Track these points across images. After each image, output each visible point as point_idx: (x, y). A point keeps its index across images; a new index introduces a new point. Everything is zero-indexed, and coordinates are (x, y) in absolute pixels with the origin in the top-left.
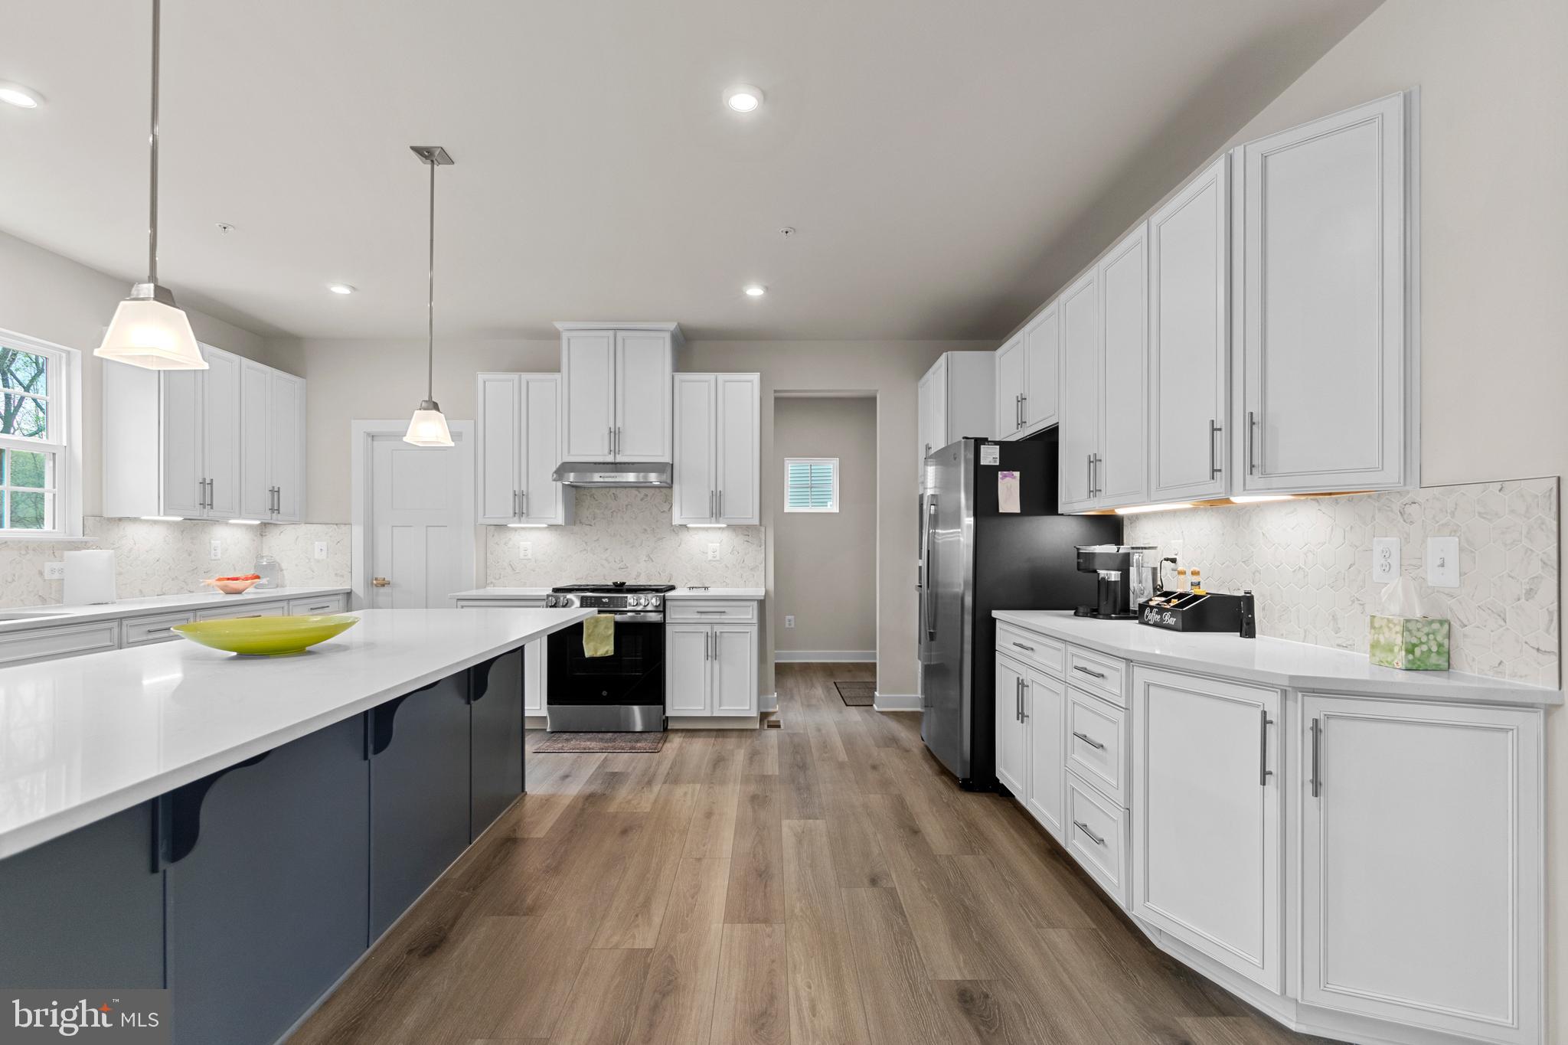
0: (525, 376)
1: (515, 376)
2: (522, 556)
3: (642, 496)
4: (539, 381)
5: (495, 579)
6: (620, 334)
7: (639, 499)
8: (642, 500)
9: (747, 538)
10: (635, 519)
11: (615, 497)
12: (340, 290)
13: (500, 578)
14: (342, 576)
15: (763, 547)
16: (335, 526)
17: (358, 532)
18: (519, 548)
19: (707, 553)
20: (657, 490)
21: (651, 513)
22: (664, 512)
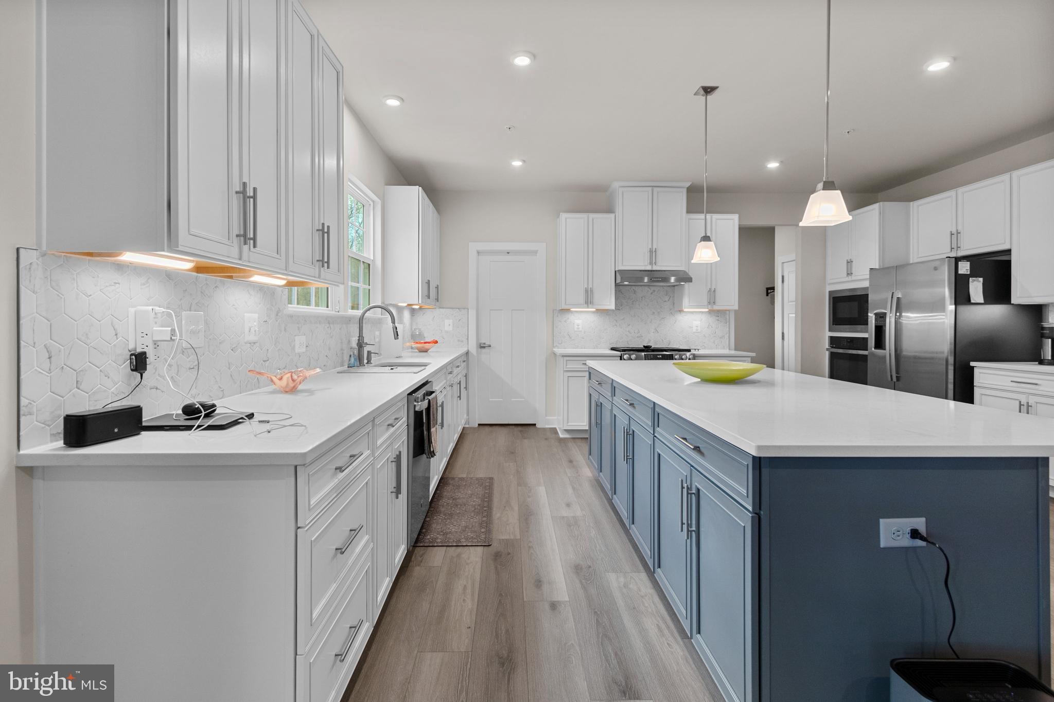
0: (592, 216)
1: (585, 215)
2: (576, 330)
3: (652, 291)
4: (600, 219)
5: (559, 344)
6: (655, 189)
7: (650, 293)
8: (652, 293)
9: (717, 318)
10: (648, 305)
11: (635, 292)
12: (517, 164)
13: (562, 343)
14: (462, 341)
15: (728, 324)
16: (458, 310)
17: (472, 314)
18: (574, 324)
19: (692, 328)
20: (662, 288)
21: (657, 302)
22: (665, 301)
